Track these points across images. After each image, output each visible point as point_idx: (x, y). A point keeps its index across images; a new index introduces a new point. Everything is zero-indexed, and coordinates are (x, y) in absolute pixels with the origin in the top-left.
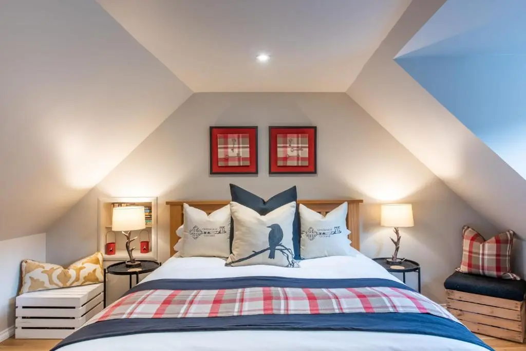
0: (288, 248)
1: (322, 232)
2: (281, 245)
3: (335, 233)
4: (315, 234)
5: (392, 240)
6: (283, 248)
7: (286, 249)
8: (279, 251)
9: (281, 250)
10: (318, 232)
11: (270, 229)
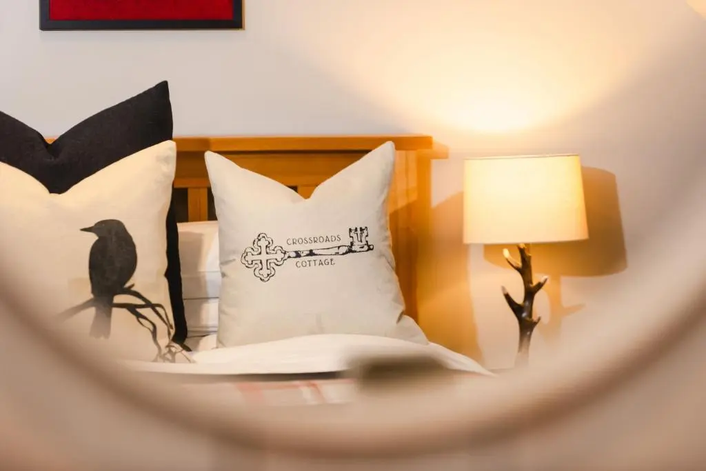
0: (154, 301)
1: (304, 248)
2: (129, 291)
3: (350, 251)
4: (280, 256)
5: (508, 297)
6: (140, 302)
7: (148, 304)
8: (125, 311)
9: (132, 308)
10: (291, 249)
11: (93, 238)
